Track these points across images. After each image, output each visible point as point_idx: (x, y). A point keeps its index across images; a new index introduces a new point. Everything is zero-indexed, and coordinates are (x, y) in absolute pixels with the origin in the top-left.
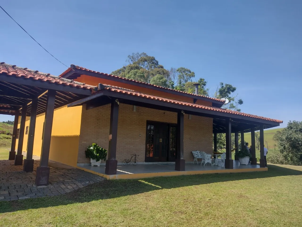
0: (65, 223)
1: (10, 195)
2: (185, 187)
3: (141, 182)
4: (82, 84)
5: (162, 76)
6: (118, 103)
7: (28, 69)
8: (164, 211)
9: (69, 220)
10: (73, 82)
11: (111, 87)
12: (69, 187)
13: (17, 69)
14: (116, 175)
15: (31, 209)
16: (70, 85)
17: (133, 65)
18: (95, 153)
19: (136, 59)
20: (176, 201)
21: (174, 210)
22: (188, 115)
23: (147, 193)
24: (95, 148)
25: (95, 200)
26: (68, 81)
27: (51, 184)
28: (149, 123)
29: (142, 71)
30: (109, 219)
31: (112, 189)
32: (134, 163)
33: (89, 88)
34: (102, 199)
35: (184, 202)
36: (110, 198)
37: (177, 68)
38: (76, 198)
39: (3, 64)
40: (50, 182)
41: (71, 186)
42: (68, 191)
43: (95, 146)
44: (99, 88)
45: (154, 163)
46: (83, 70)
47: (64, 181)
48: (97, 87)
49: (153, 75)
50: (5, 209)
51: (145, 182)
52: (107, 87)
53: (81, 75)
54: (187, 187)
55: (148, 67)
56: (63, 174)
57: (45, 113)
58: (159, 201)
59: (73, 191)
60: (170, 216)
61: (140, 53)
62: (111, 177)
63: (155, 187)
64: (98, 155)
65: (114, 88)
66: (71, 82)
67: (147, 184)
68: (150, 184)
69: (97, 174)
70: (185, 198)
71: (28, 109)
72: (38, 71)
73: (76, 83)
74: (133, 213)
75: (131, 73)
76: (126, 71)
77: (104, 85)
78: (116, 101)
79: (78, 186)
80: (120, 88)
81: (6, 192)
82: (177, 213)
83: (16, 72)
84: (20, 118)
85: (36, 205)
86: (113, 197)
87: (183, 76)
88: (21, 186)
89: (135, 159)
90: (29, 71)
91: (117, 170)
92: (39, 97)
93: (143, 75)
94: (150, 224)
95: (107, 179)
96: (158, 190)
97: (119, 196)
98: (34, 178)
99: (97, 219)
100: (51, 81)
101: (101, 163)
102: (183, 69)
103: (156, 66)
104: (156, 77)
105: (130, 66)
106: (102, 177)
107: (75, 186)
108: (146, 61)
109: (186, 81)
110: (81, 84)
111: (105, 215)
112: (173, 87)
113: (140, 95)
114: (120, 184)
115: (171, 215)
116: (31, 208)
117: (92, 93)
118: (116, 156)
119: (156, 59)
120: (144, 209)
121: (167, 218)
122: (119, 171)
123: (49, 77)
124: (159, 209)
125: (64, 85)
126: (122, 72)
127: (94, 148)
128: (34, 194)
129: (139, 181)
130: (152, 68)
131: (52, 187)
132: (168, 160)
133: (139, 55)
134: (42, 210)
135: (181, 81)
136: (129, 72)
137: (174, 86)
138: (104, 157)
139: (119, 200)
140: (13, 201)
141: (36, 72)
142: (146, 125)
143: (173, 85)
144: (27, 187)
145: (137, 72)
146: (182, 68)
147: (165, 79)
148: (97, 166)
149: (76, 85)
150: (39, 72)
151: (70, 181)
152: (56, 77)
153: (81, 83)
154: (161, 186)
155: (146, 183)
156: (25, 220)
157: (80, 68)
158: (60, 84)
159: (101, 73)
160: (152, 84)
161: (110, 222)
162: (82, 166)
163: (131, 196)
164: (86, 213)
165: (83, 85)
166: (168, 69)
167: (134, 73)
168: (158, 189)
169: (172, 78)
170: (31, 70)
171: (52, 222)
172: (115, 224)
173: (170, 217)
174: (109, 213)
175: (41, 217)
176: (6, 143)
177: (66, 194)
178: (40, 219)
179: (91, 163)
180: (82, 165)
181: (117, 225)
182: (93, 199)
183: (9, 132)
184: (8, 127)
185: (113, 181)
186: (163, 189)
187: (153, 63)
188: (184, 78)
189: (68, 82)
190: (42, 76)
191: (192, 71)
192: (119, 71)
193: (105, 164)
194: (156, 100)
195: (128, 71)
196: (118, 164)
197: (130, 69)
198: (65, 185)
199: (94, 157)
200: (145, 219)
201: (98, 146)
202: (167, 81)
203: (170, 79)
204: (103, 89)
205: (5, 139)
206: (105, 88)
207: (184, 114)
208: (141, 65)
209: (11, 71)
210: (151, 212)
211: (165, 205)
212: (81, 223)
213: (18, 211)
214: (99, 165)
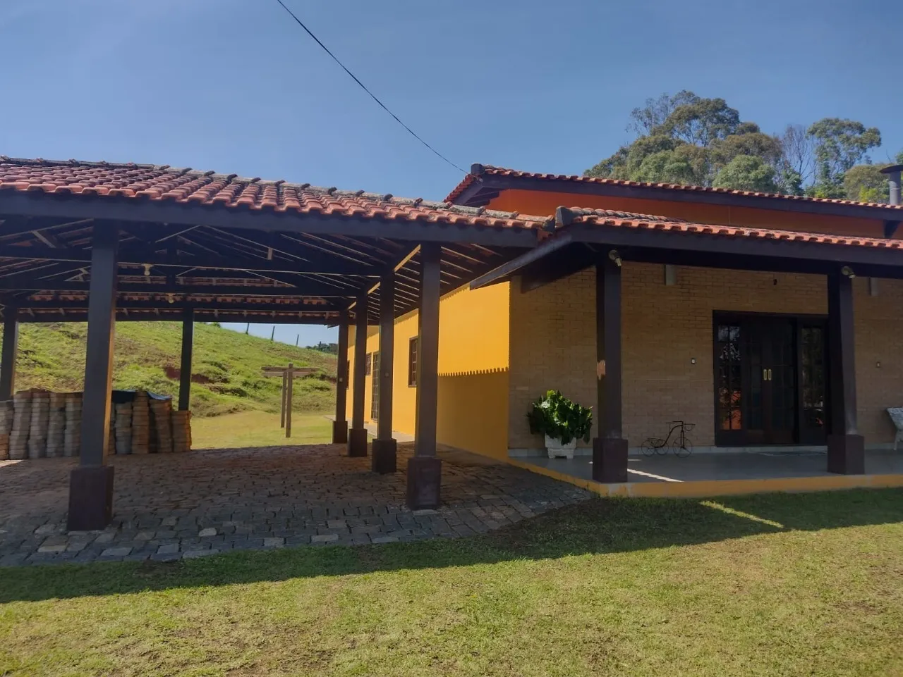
0: (499, 614)
1: (351, 532)
2: (872, 526)
3: (709, 507)
4: (510, 214)
5: (755, 157)
6: (619, 262)
7: (365, 194)
8: (801, 598)
9: (508, 606)
10: (484, 213)
11: (593, 214)
12: (494, 514)
13: (340, 197)
14: (628, 485)
15: (406, 570)
16: (477, 222)
17: (652, 139)
18: (555, 420)
19: (660, 119)
20: (840, 571)
21: (834, 597)
22: (865, 279)
23: (737, 541)
24: (557, 405)
25: (572, 555)
26: (469, 212)
27: (446, 504)
28: (721, 319)
29: (682, 151)
30: (623, 611)
31: (617, 525)
32: (678, 450)
33: (529, 225)
34: (593, 553)
35: (873, 574)
36: (617, 550)
37: (809, 126)
38: (519, 546)
39: (306, 189)
40: (443, 501)
41: (501, 512)
42: (495, 526)
43: (555, 398)
44: (559, 220)
45: (749, 450)
46: (506, 176)
47: (479, 496)
48: (554, 219)
49: (722, 160)
50: (345, 565)
51: (725, 507)
52: (582, 215)
53: (501, 193)
54: (878, 527)
55: (704, 136)
56: (474, 478)
57: (417, 309)
58: (780, 566)
59: (509, 526)
60: (823, 615)
61: (672, 96)
62: (610, 490)
63: (761, 523)
64: (565, 424)
65: (602, 216)
66: (480, 214)
67: (730, 514)
68: (740, 514)
69: (570, 479)
70: (875, 561)
71: (371, 305)
72: (392, 196)
73: (493, 216)
74: (697, 598)
75: (647, 164)
76: (628, 161)
77: (572, 209)
78: (612, 257)
79: (519, 513)
80: (619, 213)
81: (341, 524)
82: (847, 608)
83: (340, 205)
84: (353, 331)
85: (415, 561)
86: (626, 550)
87: (835, 147)
88: (373, 510)
89: (683, 437)
90: (368, 198)
91: (628, 470)
92: (397, 269)
93: (688, 165)
94: (755, 634)
95: (599, 495)
96: (773, 535)
97: (641, 546)
98: (403, 490)
99: (585, 606)
100: (427, 217)
101: (576, 449)
102: (834, 124)
103: (733, 128)
104: (731, 167)
105: (640, 144)
106: (585, 489)
107: (510, 513)
108: (696, 117)
109: (847, 165)
110: (506, 216)
111: (607, 599)
112: (800, 192)
113: (689, 229)
114: (641, 510)
115: (826, 612)
116: (405, 568)
117: (540, 238)
118: (623, 426)
119: (730, 105)
120: (731, 589)
121: (813, 619)
122: (634, 472)
123: (421, 209)
124: (781, 590)
125: (461, 224)
126: (614, 168)
127: (553, 404)
128: (407, 531)
129: (703, 503)
130: (716, 137)
131: (449, 513)
132: (796, 441)
133: (669, 103)
134: (432, 574)
135: (828, 167)
136: (639, 163)
137: (803, 186)
138: (583, 432)
139: (645, 558)
140: (360, 547)
141: (388, 198)
142: (711, 326)
143: (799, 182)
144: (388, 512)
145: (664, 160)
146: (828, 121)
147: (765, 167)
148: (564, 458)
149: (492, 221)
150: (395, 198)
151: (496, 497)
152: (438, 205)
153: (507, 214)
154: (781, 523)
155: (729, 510)
156: (395, 596)
157: (498, 172)
158: (452, 224)
159: (557, 175)
160: (725, 190)
161: (625, 619)
162: (521, 456)
163: (684, 548)
164: (551, 589)
165: (513, 217)
166: (774, 134)
167: (655, 163)
168: (774, 530)
169: (792, 162)
170: (375, 196)
171: (464, 608)
172: (643, 626)
173: (823, 618)
174: (621, 593)
175: (434, 592)
176: (320, 403)
177: (488, 532)
178: (432, 598)
179: (547, 448)
180: (523, 453)
181: (650, 629)
182: (566, 552)
183: (324, 374)
184: (321, 358)
185: (618, 501)
186: (790, 530)
187: (721, 120)
188: (838, 152)
189: (470, 214)
190: (404, 206)
191: (867, 126)
192: (606, 166)
193: (590, 452)
194: (746, 236)
195: (634, 160)
196: (631, 451)
197: (643, 152)
198: (484, 510)
199: (555, 432)
200: (738, 618)
201: (564, 399)
202: (774, 173)
203: (787, 165)
204: (571, 222)
205: (317, 390)
206: (577, 220)
207: (852, 277)
208: (677, 134)
209: (329, 202)
210: (757, 598)
211: (801, 581)
212: (541, 615)
213: (376, 573)
214: (570, 456)
